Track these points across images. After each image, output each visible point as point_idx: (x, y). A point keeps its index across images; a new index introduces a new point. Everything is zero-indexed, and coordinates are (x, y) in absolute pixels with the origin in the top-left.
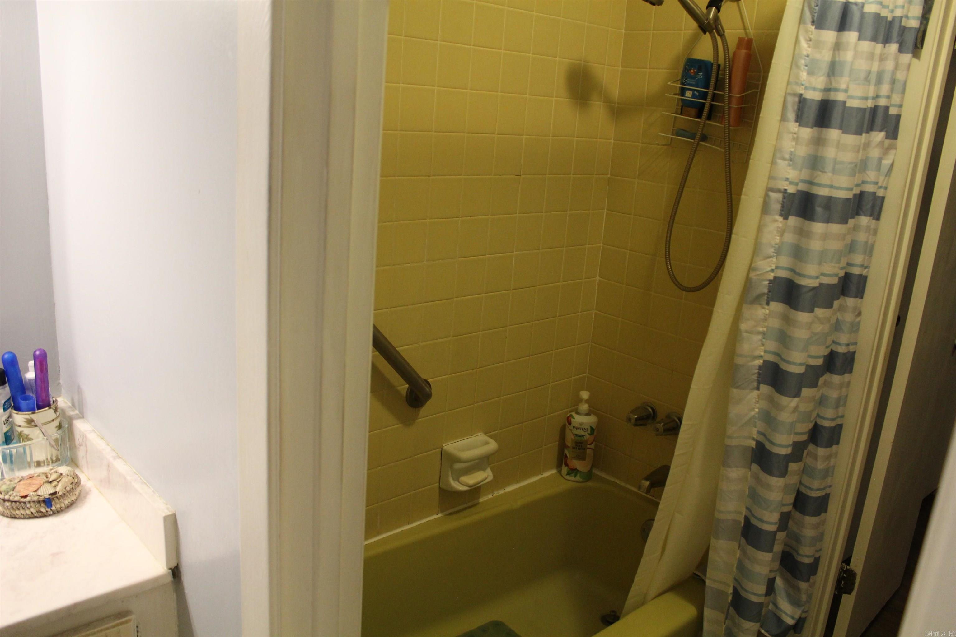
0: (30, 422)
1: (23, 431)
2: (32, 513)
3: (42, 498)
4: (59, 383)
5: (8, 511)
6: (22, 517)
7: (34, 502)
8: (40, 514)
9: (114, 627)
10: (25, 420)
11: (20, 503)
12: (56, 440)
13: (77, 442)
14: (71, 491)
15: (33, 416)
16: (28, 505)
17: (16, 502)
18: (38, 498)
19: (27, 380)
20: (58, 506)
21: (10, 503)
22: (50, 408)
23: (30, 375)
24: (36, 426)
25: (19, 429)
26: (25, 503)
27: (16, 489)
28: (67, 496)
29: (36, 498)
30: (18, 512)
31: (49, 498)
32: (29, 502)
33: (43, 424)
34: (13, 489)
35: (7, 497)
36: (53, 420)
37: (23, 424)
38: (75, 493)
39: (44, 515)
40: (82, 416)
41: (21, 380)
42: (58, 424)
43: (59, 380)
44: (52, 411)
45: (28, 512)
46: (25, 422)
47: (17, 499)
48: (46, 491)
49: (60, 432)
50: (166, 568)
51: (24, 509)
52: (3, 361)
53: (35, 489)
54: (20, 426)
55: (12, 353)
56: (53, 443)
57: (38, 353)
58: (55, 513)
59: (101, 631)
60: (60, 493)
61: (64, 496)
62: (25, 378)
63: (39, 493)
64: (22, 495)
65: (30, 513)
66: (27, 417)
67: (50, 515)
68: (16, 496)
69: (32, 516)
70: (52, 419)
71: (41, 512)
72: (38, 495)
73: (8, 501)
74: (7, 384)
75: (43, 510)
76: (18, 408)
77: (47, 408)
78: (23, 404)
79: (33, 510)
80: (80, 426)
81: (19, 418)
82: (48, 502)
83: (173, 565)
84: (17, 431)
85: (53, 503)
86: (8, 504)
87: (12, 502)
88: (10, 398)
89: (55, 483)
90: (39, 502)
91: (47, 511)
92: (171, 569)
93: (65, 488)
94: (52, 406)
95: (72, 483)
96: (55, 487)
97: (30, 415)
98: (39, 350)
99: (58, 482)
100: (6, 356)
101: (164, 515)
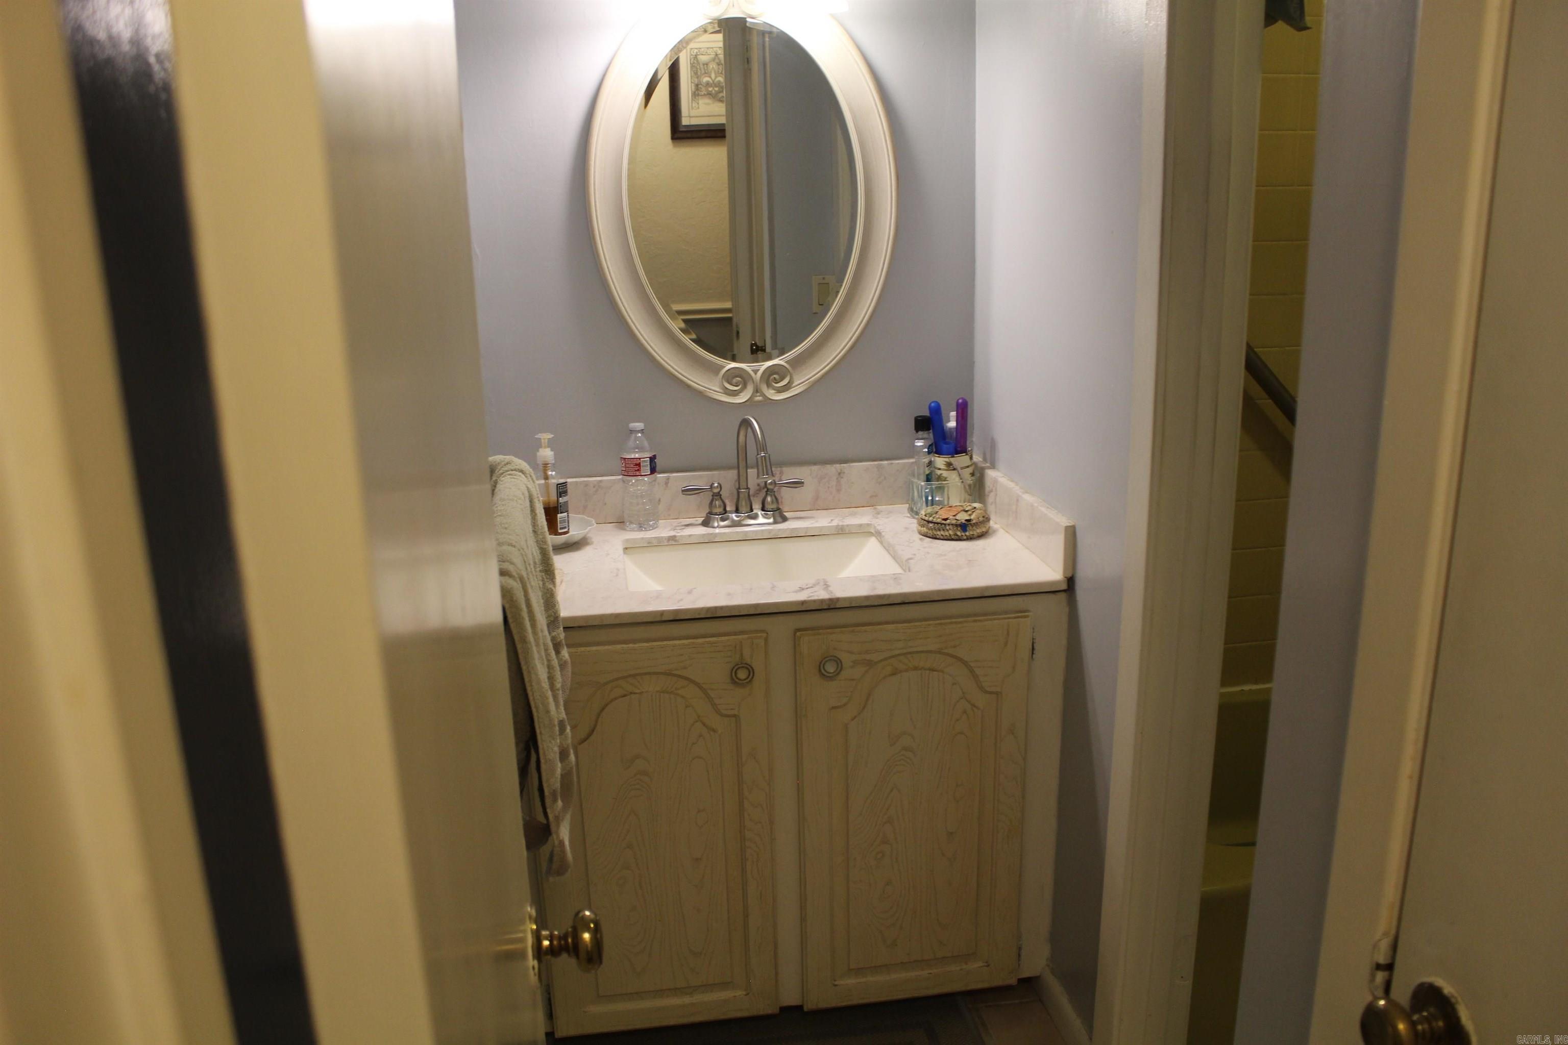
0: (949, 465)
1: (942, 474)
2: (950, 535)
3: (960, 522)
4: (972, 441)
5: (930, 532)
6: (942, 537)
7: (952, 524)
8: (956, 537)
9: (1015, 618)
10: (945, 463)
11: (942, 524)
12: (970, 486)
13: (987, 489)
14: (983, 522)
15: (952, 460)
16: (948, 528)
17: (938, 523)
18: (956, 522)
19: (948, 429)
20: (971, 533)
21: (933, 524)
22: (967, 455)
23: (952, 424)
24: (954, 469)
25: (939, 472)
26: (945, 524)
27: (939, 513)
28: (979, 525)
29: (954, 522)
30: (938, 533)
31: (964, 523)
32: (949, 525)
33: (962, 468)
34: (937, 513)
35: (931, 519)
36: (968, 467)
37: (943, 467)
38: (985, 526)
39: (959, 539)
40: (993, 466)
41: (943, 427)
42: (971, 471)
43: (973, 437)
44: (967, 457)
45: (947, 533)
46: (945, 465)
47: (939, 520)
48: (963, 517)
49: (973, 478)
50: (1062, 577)
51: (944, 530)
52: (930, 407)
53: (954, 514)
54: (940, 469)
55: (937, 402)
56: (967, 487)
57: (960, 401)
58: (970, 538)
59: (1005, 618)
60: (974, 521)
61: (976, 524)
62: (946, 427)
63: (957, 517)
64: (943, 518)
65: (948, 535)
66: (947, 460)
67: (964, 540)
68: (939, 518)
69: (949, 538)
70: (967, 465)
71: (957, 535)
72: (956, 519)
73: (931, 522)
74: (931, 431)
75: (959, 533)
76: (939, 452)
77: (964, 454)
78: (945, 447)
79: (951, 532)
80: (991, 474)
81: (940, 461)
82: (964, 526)
83: (1069, 575)
84: (937, 474)
85: (968, 529)
86: (931, 525)
87: (935, 523)
88: (932, 444)
89: (969, 513)
90: (956, 525)
91: (962, 535)
92: (1066, 577)
93: (978, 518)
94: (968, 453)
95: (983, 517)
96: (970, 515)
97: (950, 459)
98: (962, 398)
99: (973, 512)
100: (933, 405)
101: (1066, 525)
